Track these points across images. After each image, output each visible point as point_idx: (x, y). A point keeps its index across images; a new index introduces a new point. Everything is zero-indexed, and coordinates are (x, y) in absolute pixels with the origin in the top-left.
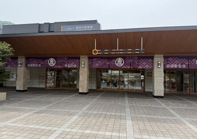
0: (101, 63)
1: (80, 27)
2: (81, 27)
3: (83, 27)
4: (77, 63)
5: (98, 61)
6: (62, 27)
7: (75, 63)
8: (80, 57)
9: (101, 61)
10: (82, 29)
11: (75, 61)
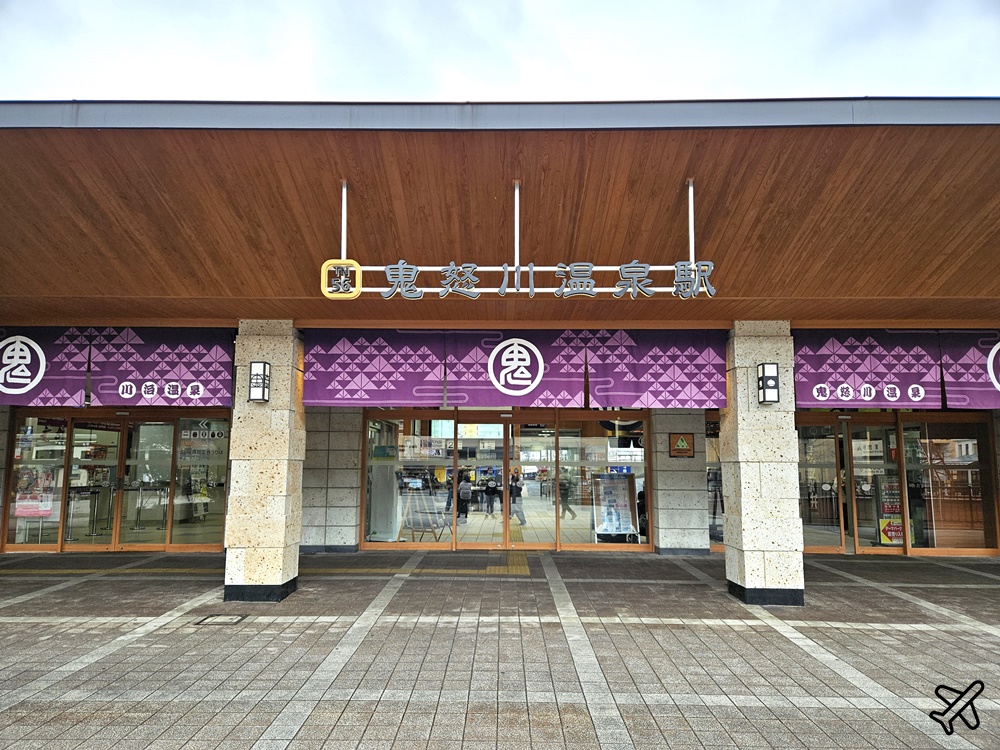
7: (198, 374)
8: (236, 331)
9: (388, 358)
11: (199, 356)
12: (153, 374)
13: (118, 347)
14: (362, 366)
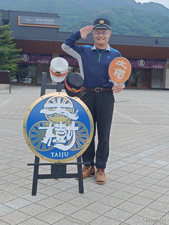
0: (70, 61)
1: (40, 20)
2: (42, 20)
3: (43, 20)
4: (49, 60)
5: (68, 59)
6: (19, 17)
7: (47, 60)
8: (52, 55)
9: (70, 59)
10: (43, 22)
11: (47, 57)
12: (42, 59)
13: (37, 56)
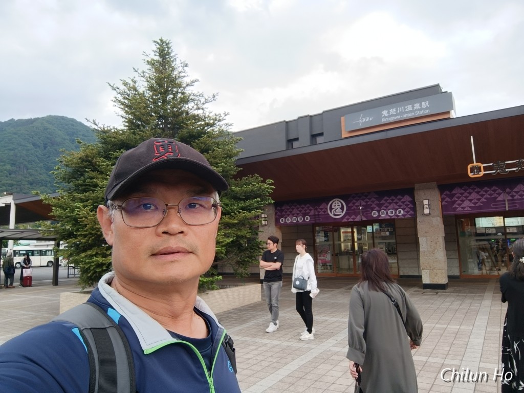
11: (400, 199)
12: (383, 207)
13: (370, 199)
14: (466, 197)
